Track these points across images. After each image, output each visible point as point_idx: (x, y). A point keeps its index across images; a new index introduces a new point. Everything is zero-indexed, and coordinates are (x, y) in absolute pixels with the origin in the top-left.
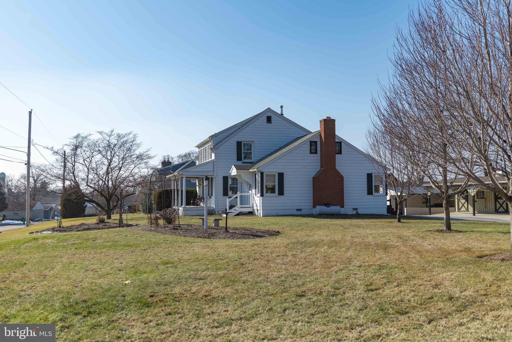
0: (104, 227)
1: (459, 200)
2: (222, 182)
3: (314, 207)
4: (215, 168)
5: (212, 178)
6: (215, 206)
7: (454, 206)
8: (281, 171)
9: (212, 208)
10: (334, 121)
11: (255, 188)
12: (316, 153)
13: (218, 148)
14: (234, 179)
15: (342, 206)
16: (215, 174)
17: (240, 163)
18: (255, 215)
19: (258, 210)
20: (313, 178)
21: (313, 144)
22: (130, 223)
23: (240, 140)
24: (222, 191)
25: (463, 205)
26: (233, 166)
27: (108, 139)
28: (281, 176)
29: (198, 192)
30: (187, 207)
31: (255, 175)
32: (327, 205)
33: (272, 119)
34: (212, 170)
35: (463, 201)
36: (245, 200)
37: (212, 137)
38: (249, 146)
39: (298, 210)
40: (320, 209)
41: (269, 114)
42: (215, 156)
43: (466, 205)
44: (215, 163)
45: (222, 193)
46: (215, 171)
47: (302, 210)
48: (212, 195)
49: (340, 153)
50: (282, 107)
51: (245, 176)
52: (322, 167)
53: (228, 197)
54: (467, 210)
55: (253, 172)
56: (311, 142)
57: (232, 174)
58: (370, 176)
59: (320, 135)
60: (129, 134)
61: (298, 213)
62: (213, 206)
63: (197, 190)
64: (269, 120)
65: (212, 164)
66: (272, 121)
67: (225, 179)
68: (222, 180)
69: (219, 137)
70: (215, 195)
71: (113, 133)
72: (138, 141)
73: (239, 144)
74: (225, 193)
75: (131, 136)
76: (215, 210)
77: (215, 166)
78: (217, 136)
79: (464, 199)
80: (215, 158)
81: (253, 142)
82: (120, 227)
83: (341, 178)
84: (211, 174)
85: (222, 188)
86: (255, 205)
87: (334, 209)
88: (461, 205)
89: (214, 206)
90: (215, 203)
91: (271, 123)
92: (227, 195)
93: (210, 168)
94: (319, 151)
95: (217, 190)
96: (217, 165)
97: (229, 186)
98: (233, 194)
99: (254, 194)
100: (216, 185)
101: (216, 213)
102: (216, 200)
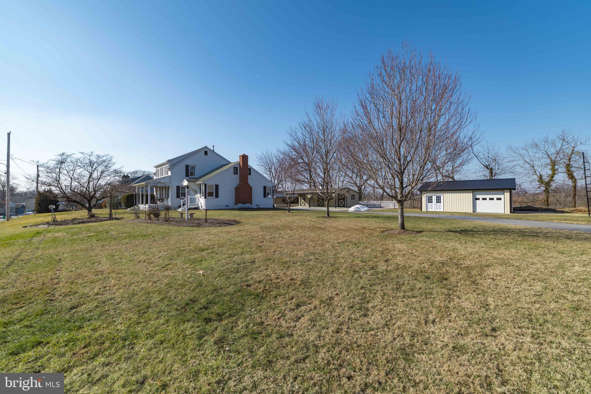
0: (96, 220)
1: (301, 200)
2: (176, 190)
3: (236, 204)
4: (171, 181)
5: (168, 187)
7: (298, 203)
8: (217, 184)
10: (247, 156)
11: (200, 193)
12: (237, 174)
13: (173, 168)
14: (184, 188)
15: (251, 204)
16: (171, 184)
17: (188, 178)
18: (200, 209)
19: (202, 207)
20: (235, 188)
21: (235, 169)
22: (117, 216)
23: (188, 164)
25: (303, 203)
26: (185, 180)
27: (89, 158)
28: (217, 186)
30: (152, 205)
31: (200, 185)
32: (243, 203)
33: (208, 153)
34: (169, 182)
35: (303, 201)
36: (193, 201)
37: (169, 161)
38: (194, 168)
39: (226, 206)
40: (239, 205)
41: (206, 150)
42: (171, 173)
43: (304, 203)
45: (176, 196)
47: (229, 206)
48: (168, 198)
49: (250, 174)
50: (213, 146)
51: (193, 185)
52: (240, 182)
53: (180, 199)
54: (305, 205)
55: (198, 184)
56: (234, 167)
57: (184, 185)
58: (265, 188)
59: (240, 164)
60: (107, 155)
61: (227, 208)
62: (170, 204)
64: (206, 153)
65: (169, 178)
67: (178, 187)
68: (176, 188)
69: (173, 161)
70: (171, 198)
71: (93, 154)
72: (114, 160)
73: (187, 166)
74: (178, 197)
75: (108, 157)
76: (171, 207)
79: (303, 199)
80: (171, 175)
81: (196, 166)
82: (110, 220)
83: (251, 188)
84: (168, 184)
85: (176, 193)
86: (199, 203)
87: (247, 205)
88: (301, 203)
90: (171, 202)
91: (207, 155)
92: (179, 197)
93: (167, 181)
94: (238, 173)
95: (172, 194)
96: (172, 179)
97: (180, 192)
98: (183, 197)
99: (199, 197)
100: (172, 191)
101: (172, 209)
102: (172, 200)
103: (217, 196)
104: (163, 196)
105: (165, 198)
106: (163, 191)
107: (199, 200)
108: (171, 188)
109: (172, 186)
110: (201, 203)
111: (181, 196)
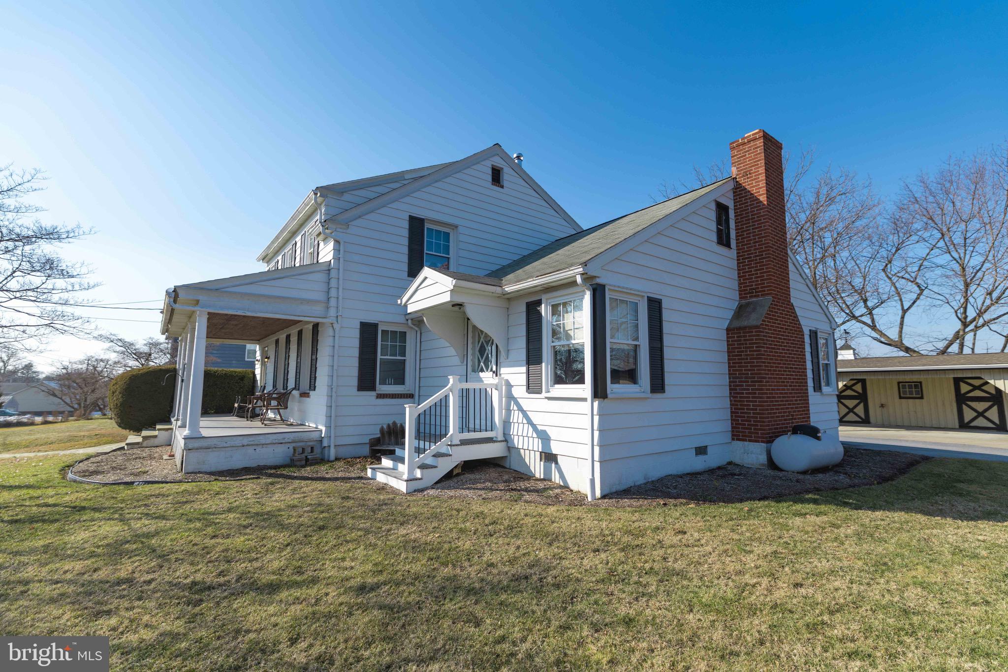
2: (355, 343)
4: (333, 293)
5: (316, 326)
6: (328, 427)
8: (656, 291)
9: (315, 436)
12: (728, 246)
13: (347, 224)
14: (397, 336)
16: (332, 312)
19: (546, 457)
20: (728, 330)
23: (418, 213)
24: (355, 372)
29: (258, 377)
31: (534, 305)
33: (505, 177)
34: (321, 297)
38: (444, 238)
39: (698, 450)
41: (498, 162)
42: (337, 250)
44: (333, 273)
45: (355, 382)
46: (333, 302)
47: (709, 450)
48: (313, 387)
52: (741, 292)
53: (374, 393)
56: (720, 202)
58: (813, 338)
61: (700, 462)
62: (319, 427)
63: (258, 371)
64: (496, 176)
65: (322, 277)
66: (505, 184)
67: (368, 331)
68: (356, 334)
69: (347, 197)
70: (330, 387)
73: (416, 222)
74: (366, 382)
76: (325, 444)
77: (333, 283)
78: (342, 193)
80: (336, 258)
81: (456, 227)
84: (318, 310)
85: (355, 363)
86: (525, 431)
89: (324, 429)
90: (329, 417)
91: (502, 187)
92: (373, 388)
93: (313, 289)
94: (733, 243)
95: (335, 368)
96: (341, 282)
97: (379, 356)
98: (389, 384)
99: (513, 386)
100: (336, 352)
101: (329, 456)
102: (333, 405)
103: (658, 385)
104: (286, 380)
105: (296, 387)
106: (287, 357)
107: (512, 403)
108: (330, 332)
109: (335, 319)
110: (540, 428)
111: (383, 382)
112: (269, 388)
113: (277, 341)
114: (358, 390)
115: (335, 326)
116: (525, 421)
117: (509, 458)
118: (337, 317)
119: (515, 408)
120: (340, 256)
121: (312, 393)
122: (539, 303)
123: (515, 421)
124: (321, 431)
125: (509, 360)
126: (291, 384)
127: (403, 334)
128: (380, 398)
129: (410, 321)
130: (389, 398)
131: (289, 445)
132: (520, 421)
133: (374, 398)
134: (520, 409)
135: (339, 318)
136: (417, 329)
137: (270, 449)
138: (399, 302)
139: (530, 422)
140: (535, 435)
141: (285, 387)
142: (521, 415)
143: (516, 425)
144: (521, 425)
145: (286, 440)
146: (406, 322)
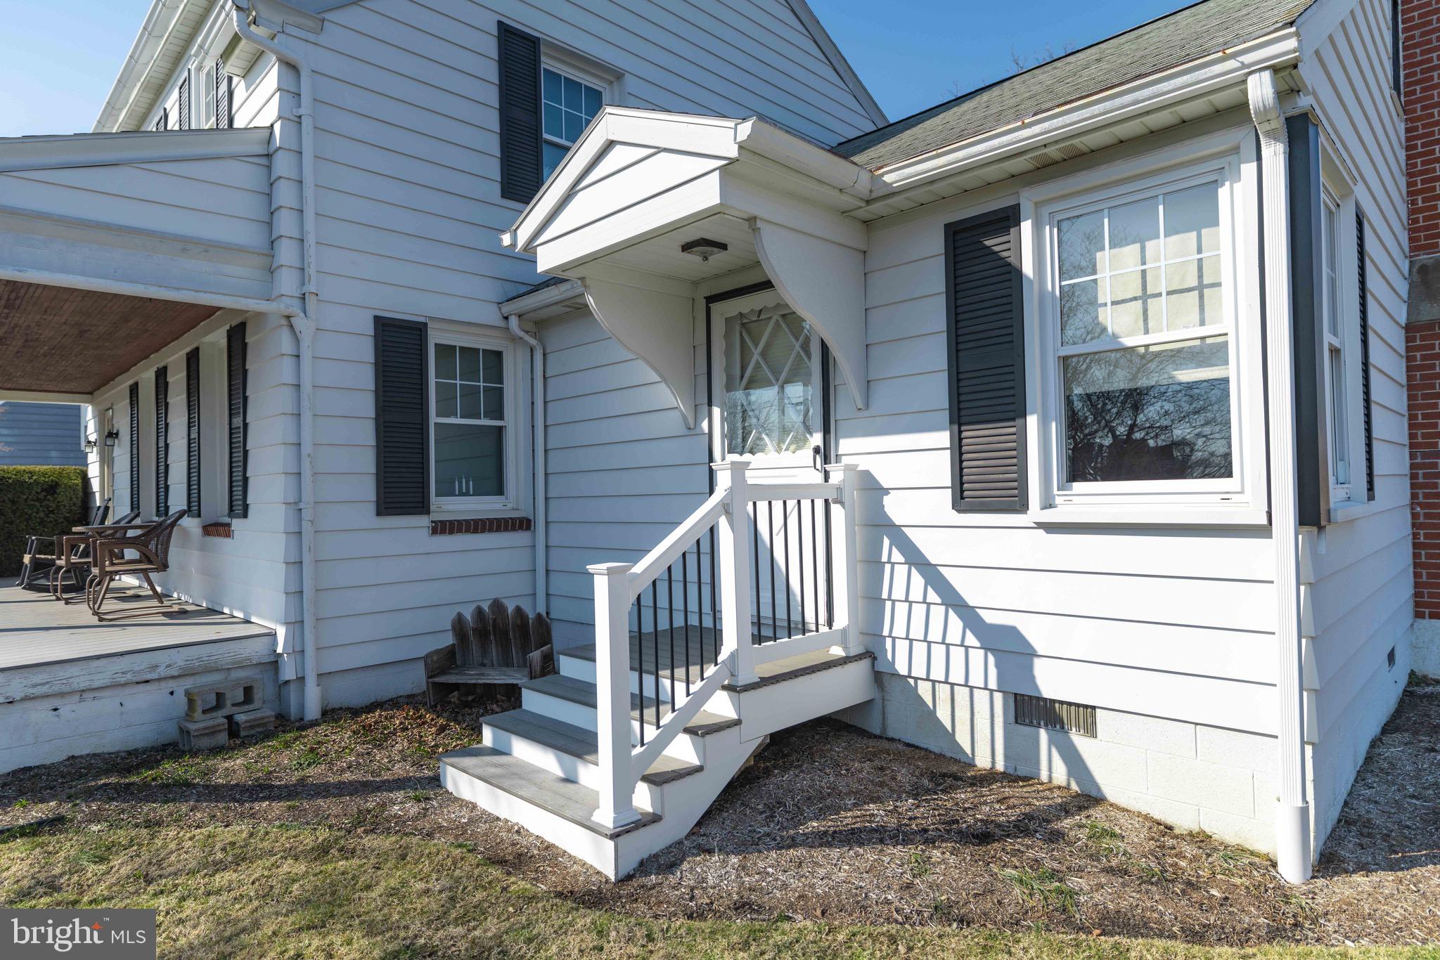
2: (362, 377)
4: (286, 224)
5: (238, 324)
6: (296, 625)
9: (256, 650)
13: (318, 17)
16: (287, 282)
20: (1412, 329)
24: (366, 461)
29: (95, 485)
34: (247, 235)
42: (290, 93)
44: (283, 165)
45: (368, 489)
46: (286, 253)
48: (239, 506)
53: (423, 521)
57: (548, 259)
63: (94, 471)
65: (247, 175)
67: (399, 345)
68: (366, 351)
70: (296, 508)
73: (516, 46)
74: (401, 490)
76: (288, 673)
77: (285, 195)
80: (293, 119)
81: (619, 76)
84: (242, 275)
85: (366, 434)
89: (281, 632)
90: (296, 594)
92: (422, 507)
93: (218, 209)
95: (307, 448)
96: (309, 192)
97: (434, 419)
98: (461, 494)
99: (886, 491)
100: (305, 404)
101: (302, 706)
102: (307, 559)
104: (163, 490)
105: (194, 507)
106: (163, 429)
107: (886, 542)
108: (286, 344)
109: (297, 303)
110: (989, 617)
111: (446, 490)
112: (121, 509)
113: (134, 390)
114: (379, 513)
115: (299, 322)
116: (933, 596)
117: (878, 706)
118: (303, 297)
119: (897, 556)
120: (302, 111)
121: (237, 524)
122: (1008, 219)
123: (898, 593)
124: (273, 635)
125: (872, 411)
126: (177, 501)
127: (496, 358)
128: (443, 532)
129: (514, 321)
130: (468, 531)
131: (172, 685)
132: (916, 594)
133: (425, 533)
134: (916, 559)
135: (311, 303)
136: (532, 341)
137: (107, 704)
138: (506, 239)
139: (953, 601)
140: (971, 640)
141: (163, 508)
142: (918, 580)
143: (902, 609)
144: (919, 610)
145: (162, 671)
146: (502, 324)
